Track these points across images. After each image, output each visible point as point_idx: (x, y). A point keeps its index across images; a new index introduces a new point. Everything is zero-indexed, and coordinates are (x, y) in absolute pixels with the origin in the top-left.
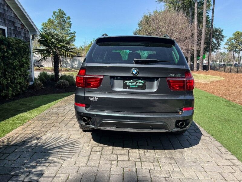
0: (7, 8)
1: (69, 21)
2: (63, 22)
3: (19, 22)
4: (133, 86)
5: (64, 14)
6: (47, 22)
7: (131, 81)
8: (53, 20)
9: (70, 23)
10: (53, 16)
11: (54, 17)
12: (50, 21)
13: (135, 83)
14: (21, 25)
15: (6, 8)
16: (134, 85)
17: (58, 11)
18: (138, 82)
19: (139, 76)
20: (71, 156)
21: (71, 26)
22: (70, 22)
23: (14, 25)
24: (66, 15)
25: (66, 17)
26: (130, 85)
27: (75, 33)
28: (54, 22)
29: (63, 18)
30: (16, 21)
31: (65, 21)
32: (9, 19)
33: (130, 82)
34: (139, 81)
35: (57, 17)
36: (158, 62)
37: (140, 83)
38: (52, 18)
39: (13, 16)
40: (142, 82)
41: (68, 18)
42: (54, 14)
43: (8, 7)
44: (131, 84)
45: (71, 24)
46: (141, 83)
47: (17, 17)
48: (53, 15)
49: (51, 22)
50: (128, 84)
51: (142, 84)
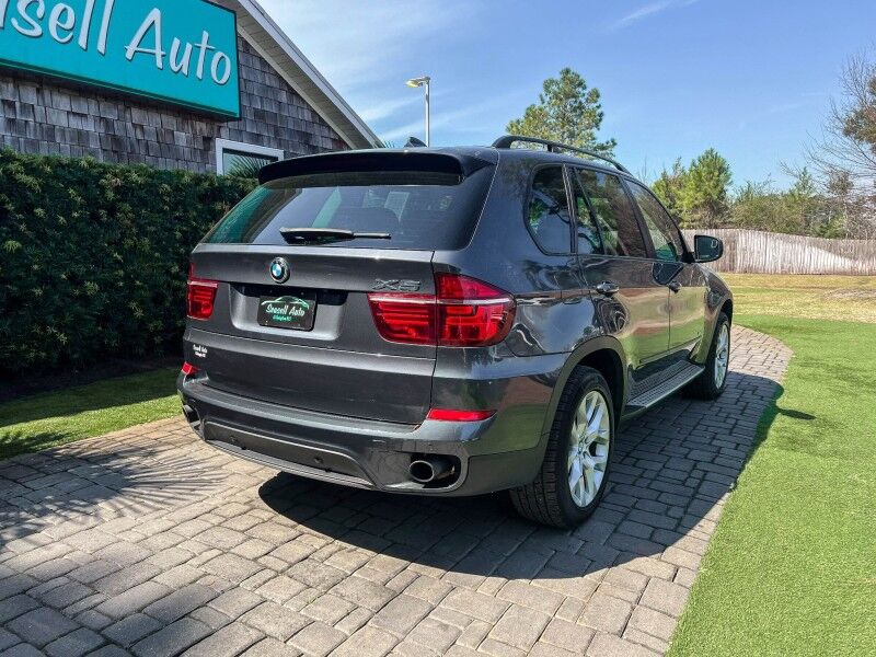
0: (290, 99)
1: (595, 105)
2: (574, 110)
3: (326, 133)
4: (281, 319)
5: (581, 84)
6: (522, 118)
7: (277, 301)
8: (541, 110)
9: (599, 111)
10: (541, 96)
11: (547, 99)
12: (533, 115)
13: (287, 307)
14: (334, 140)
15: (284, 97)
16: (281, 315)
17: (561, 76)
18: (293, 305)
19: (289, 283)
20: (147, 510)
21: (600, 120)
22: (598, 107)
23: (307, 143)
24: (585, 88)
25: (586, 92)
26: (273, 314)
27: (615, 144)
28: (546, 115)
29: (574, 96)
30: (316, 130)
31: (581, 107)
32: (291, 127)
33: (275, 305)
34: (297, 301)
35: (556, 96)
36: (350, 237)
37: (298, 307)
38: (538, 104)
39: (307, 116)
40: (304, 303)
41: (591, 95)
42: (547, 88)
43: (292, 92)
44: (275, 310)
45: (601, 115)
46: (300, 307)
47: (320, 118)
48: (544, 93)
49: (534, 118)
50: (271, 310)
51: (301, 313)
